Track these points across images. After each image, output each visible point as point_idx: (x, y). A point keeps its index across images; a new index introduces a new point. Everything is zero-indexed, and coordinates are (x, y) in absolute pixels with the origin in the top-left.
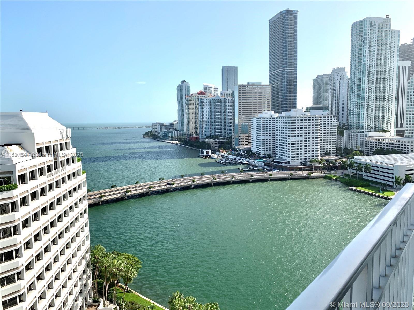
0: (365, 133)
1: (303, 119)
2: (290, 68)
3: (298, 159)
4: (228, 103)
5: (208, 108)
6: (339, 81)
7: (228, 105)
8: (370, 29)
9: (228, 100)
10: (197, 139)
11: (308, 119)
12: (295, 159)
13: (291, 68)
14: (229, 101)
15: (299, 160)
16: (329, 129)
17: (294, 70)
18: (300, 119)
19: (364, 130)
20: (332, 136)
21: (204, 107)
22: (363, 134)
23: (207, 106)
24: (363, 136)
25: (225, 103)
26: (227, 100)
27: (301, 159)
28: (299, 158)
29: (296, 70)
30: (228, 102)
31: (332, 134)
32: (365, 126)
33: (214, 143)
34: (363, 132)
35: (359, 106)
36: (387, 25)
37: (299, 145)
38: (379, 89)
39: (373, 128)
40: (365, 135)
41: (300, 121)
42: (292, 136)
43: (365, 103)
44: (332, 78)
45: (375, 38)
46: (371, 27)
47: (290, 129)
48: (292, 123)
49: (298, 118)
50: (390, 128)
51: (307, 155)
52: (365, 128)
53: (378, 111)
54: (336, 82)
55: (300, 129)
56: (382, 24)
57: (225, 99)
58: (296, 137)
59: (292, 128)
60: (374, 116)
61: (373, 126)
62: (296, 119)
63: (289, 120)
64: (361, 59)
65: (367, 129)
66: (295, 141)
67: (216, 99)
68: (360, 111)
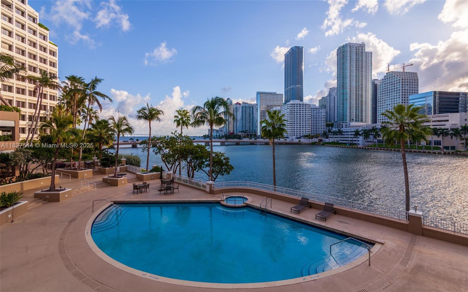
0: (348, 124)
1: (298, 106)
3: (294, 135)
6: (334, 96)
8: (350, 50)
10: (233, 133)
11: (302, 106)
12: (292, 135)
13: (299, 85)
15: (296, 136)
16: (320, 118)
17: (301, 86)
18: (296, 106)
19: (348, 122)
20: (322, 123)
24: (347, 126)
25: (253, 108)
27: (297, 135)
28: (296, 134)
31: (322, 121)
32: (348, 118)
33: (244, 135)
34: (347, 123)
35: (343, 104)
36: (362, 48)
37: (296, 125)
38: (358, 92)
39: (355, 120)
40: (348, 125)
41: (296, 108)
42: (290, 118)
43: (348, 102)
44: (330, 95)
45: (354, 57)
46: (350, 49)
47: (289, 113)
48: (290, 108)
49: (294, 105)
50: (367, 121)
51: (302, 132)
52: (348, 120)
53: (358, 108)
54: (332, 97)
55: (296, 113)
56: (359, 48)
57: (253, 106)
58: (293, 119)
59: (290, 112)
60: (355, 112)
61: (355, 118)
62: (293, 106)
63: (288, 107)
64: (344, 71)
65: (350, 121)
66: (292, 122)
67: (247, 105)
68: (344, 108)
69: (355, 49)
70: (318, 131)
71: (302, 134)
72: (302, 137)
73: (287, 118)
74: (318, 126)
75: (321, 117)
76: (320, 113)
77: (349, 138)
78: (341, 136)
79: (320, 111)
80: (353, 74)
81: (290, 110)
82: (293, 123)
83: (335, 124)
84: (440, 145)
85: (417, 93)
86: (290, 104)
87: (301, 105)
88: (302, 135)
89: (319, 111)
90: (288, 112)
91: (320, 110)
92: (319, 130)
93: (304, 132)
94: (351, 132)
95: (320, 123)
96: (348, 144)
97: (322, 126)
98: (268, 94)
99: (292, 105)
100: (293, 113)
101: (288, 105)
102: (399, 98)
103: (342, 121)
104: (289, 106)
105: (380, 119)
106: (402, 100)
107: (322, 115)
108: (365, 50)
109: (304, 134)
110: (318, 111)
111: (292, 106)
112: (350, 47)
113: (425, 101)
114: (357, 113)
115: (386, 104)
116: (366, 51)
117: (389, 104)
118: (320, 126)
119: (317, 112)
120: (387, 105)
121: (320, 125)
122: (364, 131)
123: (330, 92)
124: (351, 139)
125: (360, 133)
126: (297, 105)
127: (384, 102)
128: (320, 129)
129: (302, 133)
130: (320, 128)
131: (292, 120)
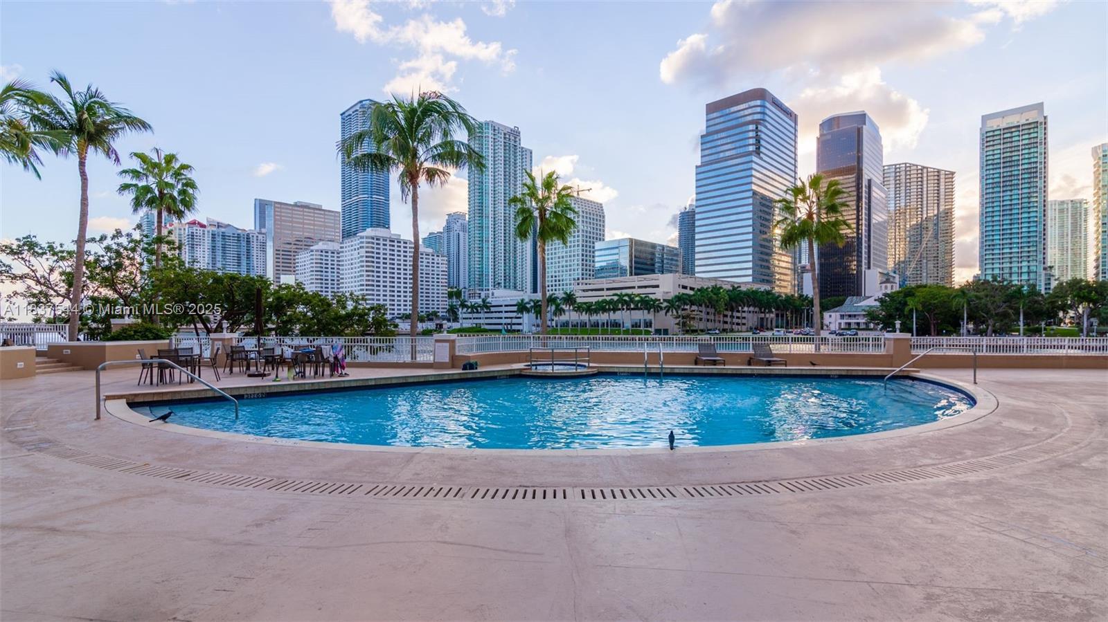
0: (490, 292)
1: (388, 243)
2: (377, 195)
4: (255, 243)
5: (206, 247)
6: (457, 232)
7: (255, 246)
8: (493, 137)
9: (255, 238)
11: (396, 244)
13: (379, 195)
14: (257, 240)
16: (435, 276)
17: (386, 200)
18: (381, 242)
19: (490, 288)
20: (440, 288)
21: (197, 245)
22: (488, 294)
23: (206, 244)
25: (248, 242)
26: (253, 236)
29: (388, 201)
30: (255, 240)
31: (440, 284)
32: (490, 280)
34: (488, 290)
35: (481, 249)
36: (515, 138)
37: (381, 288)
38: (507, 228)
39: (503, 285)
40: (490, 295)
41: (381, 247)
42: (367, 271)
43: (490, 246)
44: (448, 228)
45: (501, 152)
46: (494, 135)
47: (364, 259)
48: (367, 247)
49: (377, 239)
50: (524, 288)
51: (396, 307)
52: (490, 284)
53: (507, 261)
54: (453, 235)
55: (382, 261)
56: (509, 136)
57: (248, 235)
58: (375, 274)
59: (366, 257)
60: (503, 268)
61: (503, 281)
62: (375, 241)
63: (362, 242)
64: (482, 179)
65: (494, 286)
66: (373, 281)
67: (228, 232)
68: (482, 258)
69: (503, 136)
70: (431, 306)
71: (396, 312)
72: (397, 318)
73: (361, 271)
74: (430, 295)
75: (438, 275)
76: (435, 265)
77: (501, 318)
78: (487, 315)
79: (435, 261)
80: (500, 187)
81: (367, 252)
82: (375, 283)
83: (465, 292)
84: (651, 326)
85: (604, 240)
86: (367, 237)
87: (394, 241)
88: (398, 314)
89: (433, 259)
90: (362, 257)
91: (435, 257)
92: (433, 304)
93: (402, 307)
94: (506, 306)
95: (435, 288)
96: (503, 332)
97: (440, 295)
98: (299, 206)
99: (373, 238)
100: (375, 260)
101: (362, 238)
102: (578, 246)
103: (480, 285)
104: (364, 240)
105: (550, 284)
106: (583, 250)
107: (440, 269)
108: (520, 144)
109: (402, 312)
110: (431, 261)
111: (373, 243)
112: (494, 130)
113: (618, 254)
114: (507, 271)
115: (557, 256)
116: (522, 145)
117: (563, 257)
118: (436, 295)
119: (428, 263)
120: (559, 258)
121: (436, 291)
122: (535, 303)
123: (448, 222)
124: (509, 321)
125: (528, 306)
126: (384, 240)
127: (553, 251)
128: (436, 303)
129: (398, 310)
130: (436, 299)
131: (373, 276)
